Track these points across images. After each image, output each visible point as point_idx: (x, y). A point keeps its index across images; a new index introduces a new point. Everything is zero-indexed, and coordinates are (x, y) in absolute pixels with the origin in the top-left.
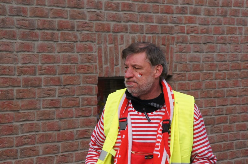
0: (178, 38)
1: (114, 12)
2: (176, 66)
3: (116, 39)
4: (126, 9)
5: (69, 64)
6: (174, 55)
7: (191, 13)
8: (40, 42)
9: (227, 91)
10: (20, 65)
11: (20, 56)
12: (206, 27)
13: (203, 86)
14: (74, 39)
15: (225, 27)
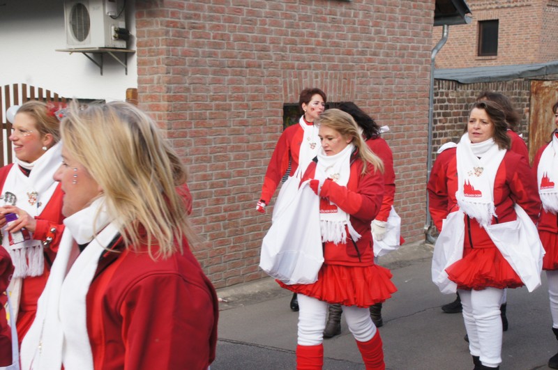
0: (359, 74)
1: (298, 54)
2: (356, 95)
3: (300, 74)
4: (309, 51)
5: (256, 94)
6: (355, 86)
7: (371, 55)
8: (230, 77)
9: (405, 114)
10: (212, 94)
11: (212, 87)
12: (385, 65)
13: (383, 110)
14: (261, 75)
15: (403, 66)
